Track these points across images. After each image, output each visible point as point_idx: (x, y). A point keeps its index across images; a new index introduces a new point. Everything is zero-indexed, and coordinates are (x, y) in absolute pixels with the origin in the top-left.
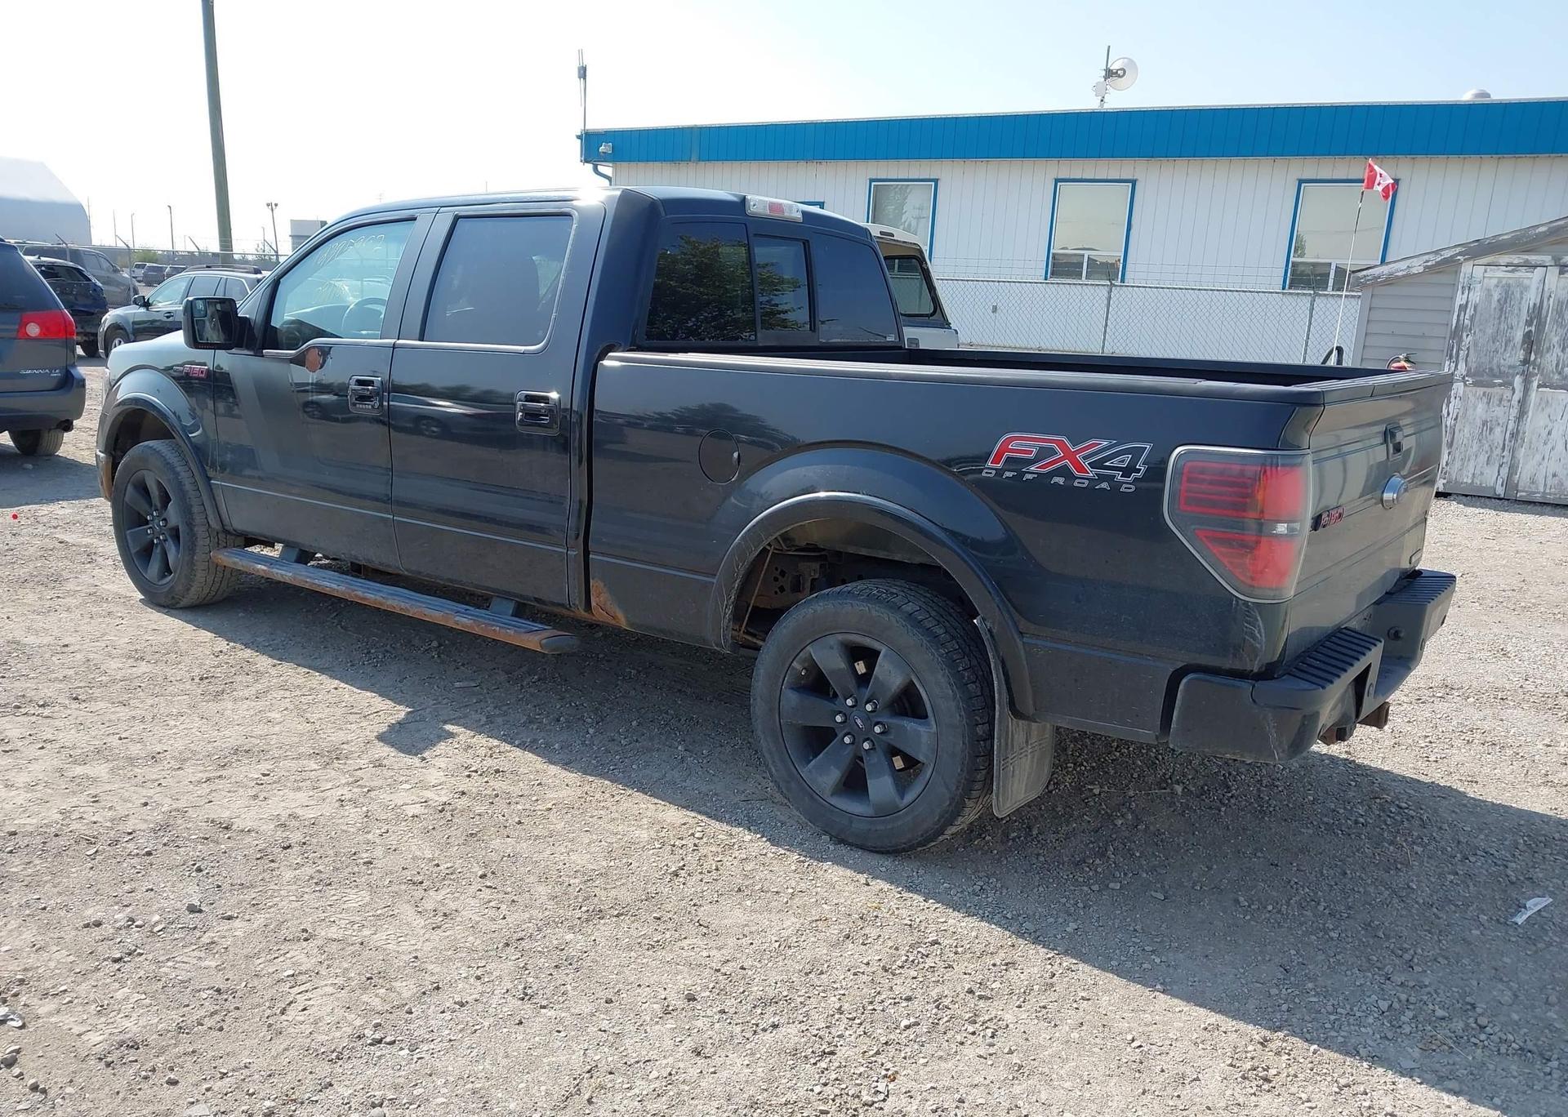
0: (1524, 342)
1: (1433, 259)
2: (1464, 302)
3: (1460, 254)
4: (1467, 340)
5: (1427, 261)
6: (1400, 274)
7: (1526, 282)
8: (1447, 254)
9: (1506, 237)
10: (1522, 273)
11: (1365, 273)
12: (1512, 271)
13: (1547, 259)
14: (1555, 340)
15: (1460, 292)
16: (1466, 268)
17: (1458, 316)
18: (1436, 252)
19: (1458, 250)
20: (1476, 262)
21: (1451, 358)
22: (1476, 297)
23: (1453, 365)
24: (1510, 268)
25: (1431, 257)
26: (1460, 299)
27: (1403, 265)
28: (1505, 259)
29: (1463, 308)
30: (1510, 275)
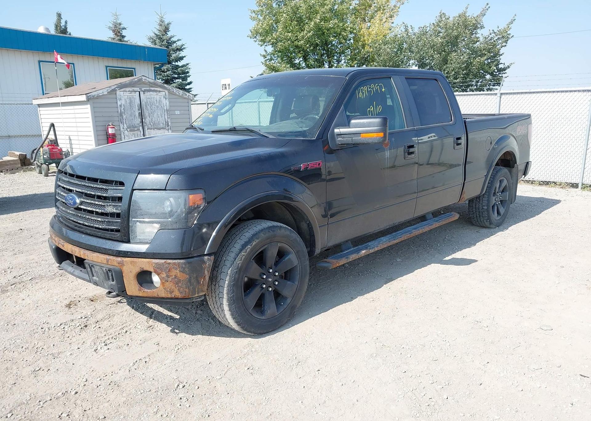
0: (139, 116)
1: (110, 89)
2: (120, 104)
3: (116, 88)
4: (124, 117)
5: (108, 90)
6: (101, 95)
7: (135, 97)
8: (113, 88)
9: (128, 82)
10: (133, 94)
11: (89, 94)
12: (131, 93)
13: (138, 89)
14: (147, 114)
15: (118, 100)
16: (118, 92)
17: (120, 109)
18: (109, 87)
19: (116, 86)
20: (120, 90)
21: (122, 123)
22: (123, 102)
23: (123, 125)
24: (130, 92)
25: (108, 89)
26: (119, 103)
27: (101, 92)
28: (128, 89)
29: (121, 106)
30: (130, 94)
